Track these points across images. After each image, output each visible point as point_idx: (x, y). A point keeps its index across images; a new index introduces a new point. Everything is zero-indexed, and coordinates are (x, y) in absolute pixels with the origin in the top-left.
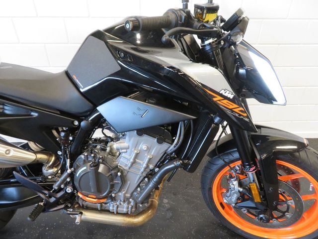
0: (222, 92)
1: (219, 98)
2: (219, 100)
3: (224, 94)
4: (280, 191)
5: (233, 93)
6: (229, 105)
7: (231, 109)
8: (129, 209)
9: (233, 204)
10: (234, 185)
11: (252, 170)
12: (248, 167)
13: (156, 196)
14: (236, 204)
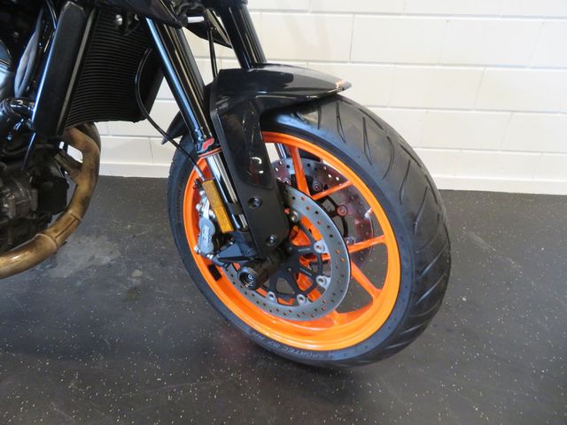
4: (296, 217)
9: (210, 254)
10: (202, 204)
11: (207, 148)
12: (199, 139)
13: (56, 231)
14: (215, 255)
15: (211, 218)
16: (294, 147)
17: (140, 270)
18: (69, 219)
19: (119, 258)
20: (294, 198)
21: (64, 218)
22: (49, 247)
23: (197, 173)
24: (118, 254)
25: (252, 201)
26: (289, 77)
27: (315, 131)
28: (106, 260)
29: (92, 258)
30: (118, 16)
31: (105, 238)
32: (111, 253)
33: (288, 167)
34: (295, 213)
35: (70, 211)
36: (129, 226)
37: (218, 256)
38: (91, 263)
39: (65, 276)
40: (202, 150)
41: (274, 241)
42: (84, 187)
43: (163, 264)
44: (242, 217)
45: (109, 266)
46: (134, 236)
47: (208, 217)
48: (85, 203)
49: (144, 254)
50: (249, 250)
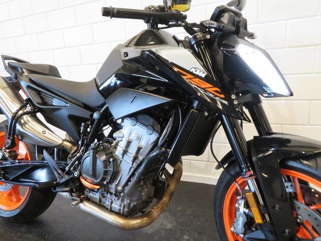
0: (193, 70)
1: (190, 76)
2: (190, 79)
3: (194, 72)
4: (300, 219)
5: (205, 72)
6: (201, 84)
7: (204, 89)
8: (122, 208)
9: (242, 234)
10: (239, 204)
11: (249, 175)
12: (244, 170)
13: (158, 208)
14: (244, 234)
15: (244, 213)
16: (295, 177)
17: (187, 235)
18: (164, 203)
19: (176, 226)
20: (299, 208)
21: (161, 202)
22: (154, 217)
23: (236, 186)
24: (174, 224)
25: (274, 207)
26: (288, 141)
27: (314, 171)
28: (169, 226)
29: (162, 224)
30: (205, 112)
31: (168, 213)
32: (171, 222)
33: (287, 187)
34: (299, 217)
35: (164, 199)
36: (179, 208)
37: (247, 236)
38: (162, 227)
39: (149, 233)
40: (246, 176)
41: (289, 233)
42: (172, 187)
43: (200, 234)
44: (267, 216)
45: (171, 230)
46: (182, 215)
47: (243, 212)
48: (171, 195)
49: (189, 226)
50: (271, 236)
